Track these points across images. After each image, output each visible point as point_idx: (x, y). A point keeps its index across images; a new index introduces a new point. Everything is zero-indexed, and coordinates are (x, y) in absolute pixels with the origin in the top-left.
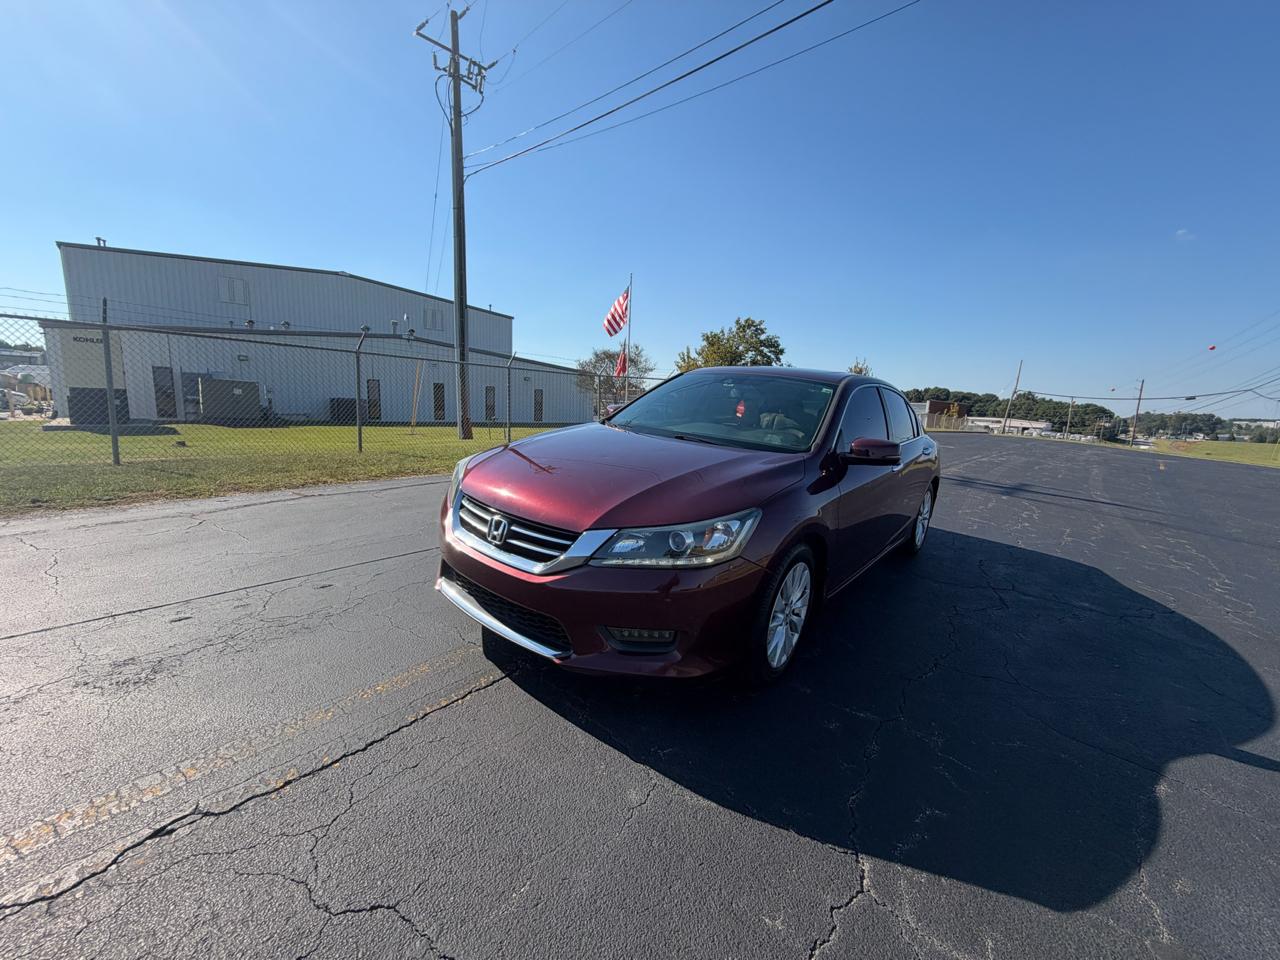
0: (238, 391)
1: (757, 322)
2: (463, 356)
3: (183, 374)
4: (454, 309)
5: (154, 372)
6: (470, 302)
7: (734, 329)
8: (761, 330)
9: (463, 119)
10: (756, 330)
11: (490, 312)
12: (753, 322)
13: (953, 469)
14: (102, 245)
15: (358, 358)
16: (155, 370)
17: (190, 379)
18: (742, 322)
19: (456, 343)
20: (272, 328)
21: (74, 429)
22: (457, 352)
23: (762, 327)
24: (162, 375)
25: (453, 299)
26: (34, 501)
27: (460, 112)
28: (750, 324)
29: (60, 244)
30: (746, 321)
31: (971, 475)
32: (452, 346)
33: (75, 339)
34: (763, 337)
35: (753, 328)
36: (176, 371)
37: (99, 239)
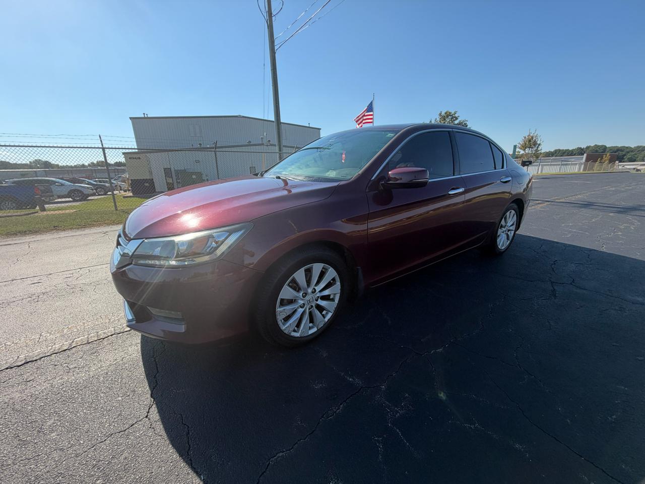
0: (194, 177)
1: (453, 113)
2: (280, 150)
3: (175, 170)
4: (275, 124)
5: (164, 171)
6: (282, 121)
7: (438, 119)
8: (455, 117)
9: (273, 18)
10: (452, 118)
11: (309, 127)
12: (450, 113)
13: (579, 196)
14: (146, 116)
15: (215, 154)
16: (165, 169)
17: (177, 172)
18: (443, 113)
19: (276, 143)
20: (208, 146)
21: (133, 197)
22: (277, 148)
23: (456, 115)
24: (168, 172)
25: (274, 120)
26: (54, 227)
27: (271, 14)
28: (448, 114)
29: (131, 118)
30: (446, 113)
31: (593, 200)
32: (275, 145)
33: (130, 158)
34: (456, 122)
35: (450, 117)
36: (173, 170)
37: (144, 114)
